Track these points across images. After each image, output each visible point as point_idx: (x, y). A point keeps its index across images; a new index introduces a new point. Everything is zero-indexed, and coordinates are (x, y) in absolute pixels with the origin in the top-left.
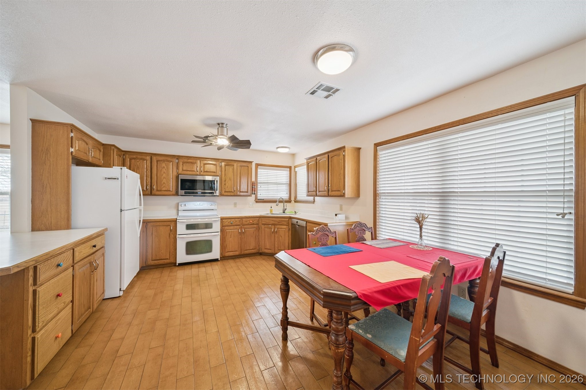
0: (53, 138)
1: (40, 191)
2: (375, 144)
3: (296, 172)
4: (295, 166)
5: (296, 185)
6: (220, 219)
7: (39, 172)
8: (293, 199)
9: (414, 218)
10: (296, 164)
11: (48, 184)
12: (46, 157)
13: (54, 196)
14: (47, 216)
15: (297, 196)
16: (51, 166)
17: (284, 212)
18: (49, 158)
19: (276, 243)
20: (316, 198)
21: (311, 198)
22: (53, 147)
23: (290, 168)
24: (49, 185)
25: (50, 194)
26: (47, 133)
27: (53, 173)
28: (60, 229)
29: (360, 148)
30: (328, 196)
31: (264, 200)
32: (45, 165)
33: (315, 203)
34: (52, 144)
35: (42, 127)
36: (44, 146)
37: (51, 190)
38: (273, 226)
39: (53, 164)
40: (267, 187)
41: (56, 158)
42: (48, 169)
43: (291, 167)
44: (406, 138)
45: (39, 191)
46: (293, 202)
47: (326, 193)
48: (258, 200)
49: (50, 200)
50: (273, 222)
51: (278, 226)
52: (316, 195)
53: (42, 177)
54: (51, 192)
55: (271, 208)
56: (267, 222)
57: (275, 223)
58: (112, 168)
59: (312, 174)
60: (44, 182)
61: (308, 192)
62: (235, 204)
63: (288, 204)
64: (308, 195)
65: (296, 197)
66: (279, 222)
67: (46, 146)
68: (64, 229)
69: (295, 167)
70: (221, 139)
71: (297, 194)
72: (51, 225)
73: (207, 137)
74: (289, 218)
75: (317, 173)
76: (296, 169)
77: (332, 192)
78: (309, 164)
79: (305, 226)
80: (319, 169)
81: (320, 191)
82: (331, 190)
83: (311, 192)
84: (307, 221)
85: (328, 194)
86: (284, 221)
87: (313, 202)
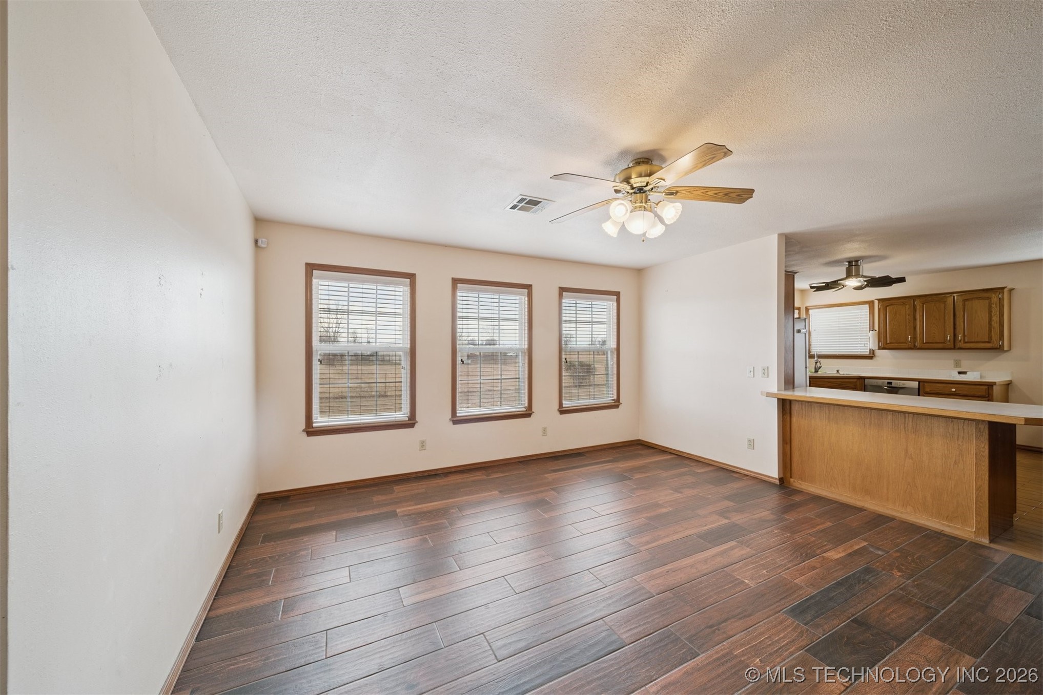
4: (806, 307)
10: (808, 304)
15: (813, 348)
17: (816, 371)
29: (1013, 290)
33: (876, 358)
71: (812, 346)
74: (857, 379)
75: (915, 319)
76: (810, 311)
77: (965, 344)
78: (887, 306)
79: (917, 387)
80: (921, 314)
81: (926, 343)
82: (962, 342)
83: (896, 345)
84: (920, 381)
85: (954, 346)
86: (850, 382)
87: (870, 356)
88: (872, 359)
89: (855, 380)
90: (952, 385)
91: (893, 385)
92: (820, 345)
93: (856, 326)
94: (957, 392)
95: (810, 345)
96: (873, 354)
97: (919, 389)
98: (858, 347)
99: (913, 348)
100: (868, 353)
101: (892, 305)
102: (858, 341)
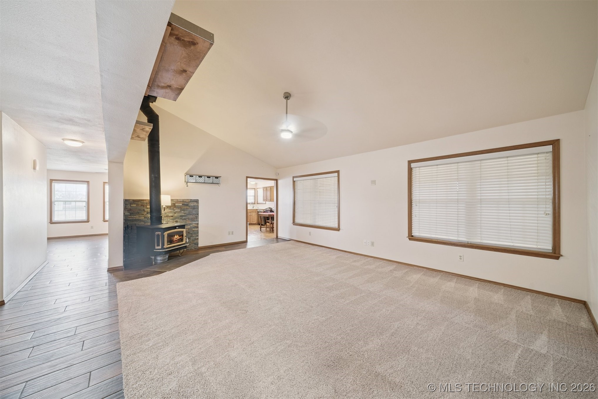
3: (257, 191)
5: (257, 196)
8: (256, 203)
10: (257, 188)
19: (251, 219)
20: (266, 202)
21: (264, 202)
23: (255, 189)
30: (271, 201)
33: (266, 204)
38: (250, 213)
46: (256, 204)
47: (270, 200)
52: (267, 201)
59: (265, 192)
61: (264, 200)
63: (255, 205)
64: (263, 201)
65: (257, 202)
69: (257, 189)
71: (258, 200)
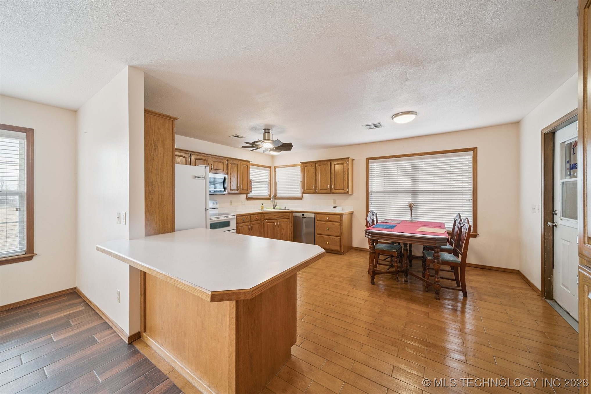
0: (160, 132)
1: (150, 191)
2: (367, 158)
3: (276, 172)
4: (274, 167)
5: (276, 184)
6: (235, 217)
7: (148, 169)
8: (277, 196)
9: (408, 204)
10: (276, 165)
11: (156, 183)
12: (154, 152)
13: (162, 196)
14: (156, 218)
15: (277, 193)
16: (159, 162)
17: (274, 208)
18: (157, 154)
19: (279, 235)
22: (161, 142)
24: (158, 183)
25: (158, 193)
26: (155, 126)
27: (160, 171)
28: (167, 233)
29: (354, 160)
30: (332, 193)
31: (252, 197)
32: (154, 161)
34: (160, 139)
35: (151, 119)
36: (153, 140)
37: (159, 190)
38: (276, 220)
39: (161, 161)
40: (259, 185)
41: (163, 153)
42: (157, 166)
43: (271, 167)
44: (392, 157)
45: (148, 191)
47: (328, 191)
48: (248, 197)
49: (159, 200)
50: (276, 217)
51: (280, 220)
53: (151, 175)
54: (159, 191)
55: (262, 204)
56: (269, 217)
57: (277, 218)
58: (198, 166)
60: (153, 180)
61: (305, 190)
62: (231, 202)
66: (281, 217)
67: (154, 141)
68: (170, 232)
70: (266, 143)
71: (277, 192)
72: (159, 228)
73: (255, 142)
74: (290, 212)
75: (316, 175)
76: (276, 169)
77: (335, 190)
78: (305, 167)
79: (314, 217)
80: (318, 172)
81: (320, 190)
82: (334, 189)
83: (309, 191)
84: (316, 213)
85: (330, 192)
86: (286, 215)
87: (301, 198)
88: (302, 199)
89: (289, 213)
90: (327, 215)
91: (304, 216)
92: (281, 191)
93: (295, 179)
94: (329, 220)
95: (276, 191)
96: (302, 196)
97: (315, 218)
98: (296, 192)
99: (315, 193)
100: (300, 196)
101: (307, 166)
102: (296, 189)
